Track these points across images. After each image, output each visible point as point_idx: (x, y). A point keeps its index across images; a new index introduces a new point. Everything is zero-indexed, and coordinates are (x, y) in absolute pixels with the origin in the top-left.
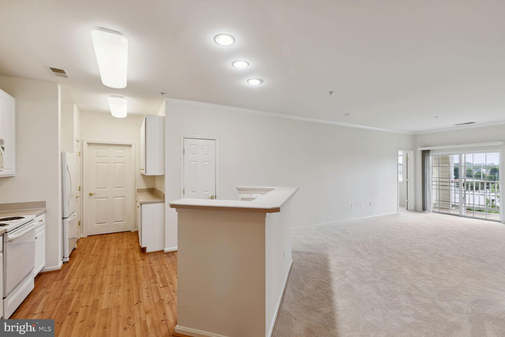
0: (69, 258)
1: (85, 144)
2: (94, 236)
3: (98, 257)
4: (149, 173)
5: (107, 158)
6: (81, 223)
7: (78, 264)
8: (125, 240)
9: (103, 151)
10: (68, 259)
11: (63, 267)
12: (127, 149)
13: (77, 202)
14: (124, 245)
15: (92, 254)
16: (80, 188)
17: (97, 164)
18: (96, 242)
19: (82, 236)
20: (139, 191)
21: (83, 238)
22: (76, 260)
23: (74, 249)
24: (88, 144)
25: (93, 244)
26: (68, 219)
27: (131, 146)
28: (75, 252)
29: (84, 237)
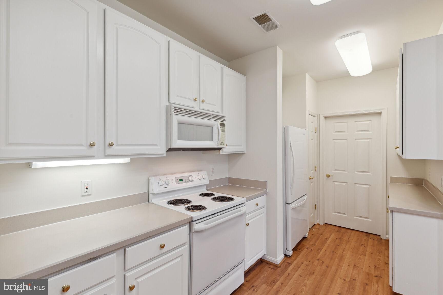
0: (292, 251)
1: (322, 118)
2: (332, 227)
3: (324, 266)
4: (408, 156)
5: (347, 133)
6: (317, 207)
7: (298, 267)
8: (369, 249)
9: (341, 125)
10: (291, 253)
11: (283, 262)
12: (374, 119)
13: (312, 184)
14: (365, 261)
15: (318, 257)
16: (316, 167)
17: (336, 141)
18: (330, 237)
19: (318, 221)
20: (394, 180)
21: (319, 224)
22: (299, 258)
23: (304, 238)
24: (325, 118)
25: (327, 239)
26: (293, 205)
27: (380, 113)
28: (304, 242)
29: (321, 224)
